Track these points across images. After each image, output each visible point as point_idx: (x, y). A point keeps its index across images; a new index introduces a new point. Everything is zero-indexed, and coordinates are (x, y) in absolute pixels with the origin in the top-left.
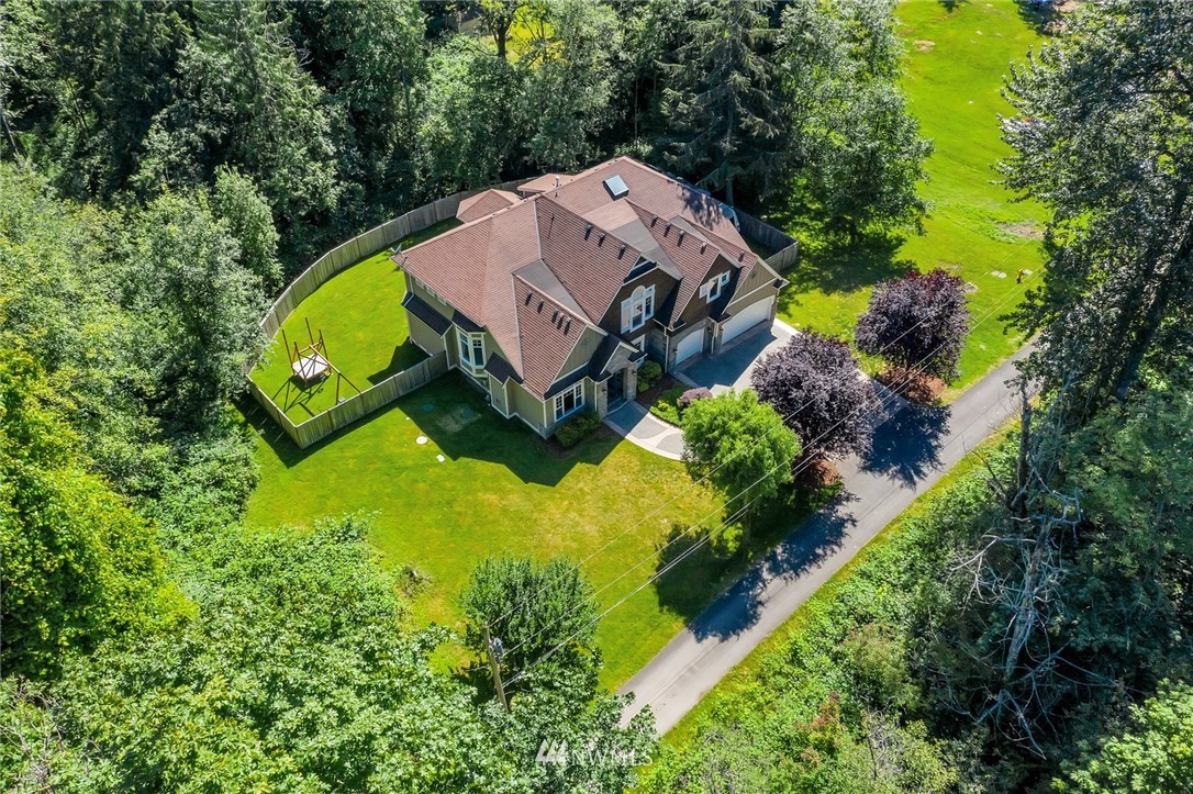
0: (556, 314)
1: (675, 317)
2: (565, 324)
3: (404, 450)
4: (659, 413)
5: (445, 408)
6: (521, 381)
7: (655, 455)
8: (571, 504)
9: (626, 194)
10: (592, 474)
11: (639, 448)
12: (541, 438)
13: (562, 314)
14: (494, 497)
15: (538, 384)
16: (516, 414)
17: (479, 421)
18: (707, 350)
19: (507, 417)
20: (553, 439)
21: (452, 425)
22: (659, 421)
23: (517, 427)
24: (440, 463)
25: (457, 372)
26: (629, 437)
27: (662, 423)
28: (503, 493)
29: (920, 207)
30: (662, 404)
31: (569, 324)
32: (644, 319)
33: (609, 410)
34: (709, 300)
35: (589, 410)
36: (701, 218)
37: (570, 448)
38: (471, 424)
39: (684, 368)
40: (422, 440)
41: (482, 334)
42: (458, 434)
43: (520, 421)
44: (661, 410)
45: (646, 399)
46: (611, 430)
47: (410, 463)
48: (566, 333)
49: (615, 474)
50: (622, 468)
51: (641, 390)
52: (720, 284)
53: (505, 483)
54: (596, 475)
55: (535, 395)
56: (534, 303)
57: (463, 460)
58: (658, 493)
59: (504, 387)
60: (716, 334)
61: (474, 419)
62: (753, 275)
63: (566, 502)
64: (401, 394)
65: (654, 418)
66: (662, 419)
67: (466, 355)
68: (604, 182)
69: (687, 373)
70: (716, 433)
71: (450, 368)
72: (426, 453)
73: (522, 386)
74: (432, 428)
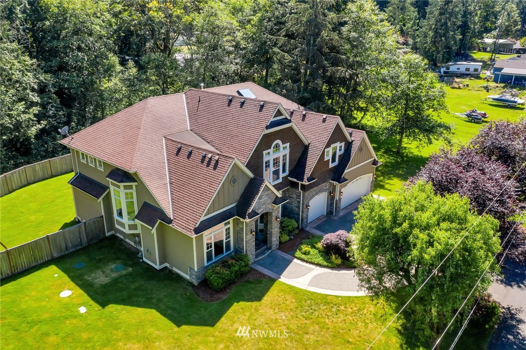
0: (204, 157)
1: (308, 172)
2: (213, 163)
3: (44, 303)
4: (303, 256)
5: (98, 264)
6: (170, 221)
7: (309, 292)
10: (248, 314)
11: (291, 288)
12: (191, 284)
13: (210, 156)
15: (187, 220)
16: (167, 265)
17: (130, 274)
19: (158, 267)
20: (205, 283)
21: (100, 278)
22: (304, 264)
23: (168, 276)
24: (81, 315)
25: (114, 237)
26: (283, 279)
27: (308, 265)
28: (148, 340)
30: (305, 248)
31: (217, 161)
32: (282, 175)
33: (257, 256)
34: (331, 165)
35: (238, 254)
37: (222, 290)
38: (121, 277)
39: (315, 226)
41: (134, 184)
42: (104, 286)
43: (171, 271)
44: (305, 253)
45: (289, 247)
46: (260, 273)
47: (45, 316)
48: (215, 168)
49: (272, 312)
50: (277, 306)
51: (283, 240)
52: (338, 153)
53: (151, 330)
54: (252, 314)
55: (184, 231)
56: (184, 152)
58: (322, 328)
59: (154, 231)
60: (337, 198)
61: (124, 272)
62: (360, 149)
64: (56, 255)
65: (299, 262)
66: (307, 262)
67: (120, 214)
68: (237, 91)
69: (318, 228)
71: (107, 234)
73: (170, 225)
74: (80, 282)
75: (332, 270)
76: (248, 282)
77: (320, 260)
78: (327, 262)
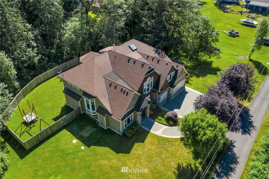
0: (122, 90)
1: (160, 87)
2: (126, 93)
3: (68, 146)
4: (159, 121)
5: (82, 128)
6: (111, 115)
7: (162, 137)
8: (136, 161)
9: (136, 49)
10: (141, 147)
11: (155, 135)
12: (119, 135)
13: (124, 89)
14: (106, 162)
15: (118, 116)
16: (109, 127)
17: (96, 131)
18: (168, 98)
19: (106, 128)
20: (124, 135)
21: (86, 134)
22: (159, 124)
23: (110, 132)
24: (83, 150)
25: (84, 114)
26: (151, 131)
27: (161, 125)
28: (109, 159)
29: (218, 50)
30: (160, 118)
32: (150, 89)
33: (142, 123)
34: (169, 81)
35: (135, 123)
36: (160, 56)
37: (131, 138)
38: (93, 133)
39: (162, 105)
40: (75, 141)
41: (94, 99)
42: (87, 137)
43: (110, 130)
44: (159, 120)
45: (154, 117)
46: (144, 129)
47: (71, 151)
48: (127, 95)
49: (150, 146)
50: (151, 143)
51: (151, 114)
52: (172, 75)
53: (109, 155)
54: (143, 147)
55: (117, 120)
56: (113, 86)
57: (92, 147)
58: (167, 152)
59: (105, 118)
60: (171, 93)
61: (93, 131)
62: (181, 72)
63: (134, 160)
64: (65, 124)
65: (157, 123)
66: (160, 123)
67: (89, 108)
68: (129, 46)
69: (164, 106)
70: (197, 128)
71: (82, 113)
72: (77, 147)
73: (112, 117)
74: (78, 136)
75: (170, 127)
76: (140, 133)
77: (165, 123)
78: (168, 124)
